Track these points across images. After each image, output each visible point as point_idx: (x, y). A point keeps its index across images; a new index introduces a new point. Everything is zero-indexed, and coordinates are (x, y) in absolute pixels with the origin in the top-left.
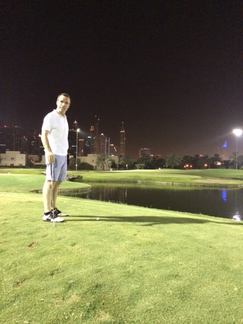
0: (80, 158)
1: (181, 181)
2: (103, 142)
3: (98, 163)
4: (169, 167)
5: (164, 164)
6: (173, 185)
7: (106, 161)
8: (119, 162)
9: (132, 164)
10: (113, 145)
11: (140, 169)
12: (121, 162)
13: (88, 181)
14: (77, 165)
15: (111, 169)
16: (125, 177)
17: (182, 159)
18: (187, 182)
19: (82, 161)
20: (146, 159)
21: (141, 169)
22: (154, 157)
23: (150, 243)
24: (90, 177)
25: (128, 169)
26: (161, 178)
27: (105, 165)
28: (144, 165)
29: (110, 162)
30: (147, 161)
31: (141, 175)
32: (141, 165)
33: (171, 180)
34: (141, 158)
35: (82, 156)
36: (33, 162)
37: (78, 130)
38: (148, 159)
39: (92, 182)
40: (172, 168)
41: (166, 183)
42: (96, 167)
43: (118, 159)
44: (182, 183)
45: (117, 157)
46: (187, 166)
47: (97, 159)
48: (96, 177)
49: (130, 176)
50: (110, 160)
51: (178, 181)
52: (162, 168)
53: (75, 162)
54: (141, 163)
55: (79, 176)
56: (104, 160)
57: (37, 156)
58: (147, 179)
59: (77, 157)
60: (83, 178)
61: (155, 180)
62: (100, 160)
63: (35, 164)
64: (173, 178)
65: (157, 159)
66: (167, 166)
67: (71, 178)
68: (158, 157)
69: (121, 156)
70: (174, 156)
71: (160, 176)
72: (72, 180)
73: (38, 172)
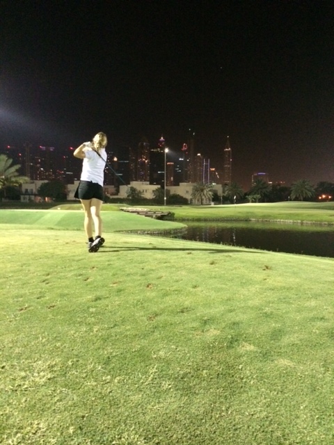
0: (169, 188)
1: (315, 219)
2: (200, 166)
3: (194, 195)
4: (297, 199)
5: (289, 195)
6: (302, 224)
7: (205, 192)
8: (224, 192)
9: (242, 195)
10: (214, 169)
11: (253, 202)
12: (226, 193)
13: (182, 220)
14: (165, 198)
15: (213, 203)
16: (232, 214)
17: (316, 187)
18: (324, 219)
19: (172, 193)
20: (261, 188)
21: (255, 202)
22: (273, 186)
23: (284, 288)
24: (184, 214)
25: (236, 203)
26: (287, 214)
27: (203, 197)
28: (259, 196)
29: (210, 193)
30: (264, 190)
31: (255, 210)
32: (255, 196)
33: (300, 218)
34: (255, 187)
35: (171, 185)
36: (109, 195)
37: (167, 150)
38: (265, 188)
39: (188, 220)
40: (300, 200)
41: (291, 221)
42: (191, 200)
43: (222, 189)
44: (316, 221)
45: (220, 185)
46: (324, 196)
47: (193, 189)
48: (192, 214)
49: (240, 212)
50: (210, 191)
51: (311, 218)
53: (163, 193)
54: (255, 194)
55: (170, 213)
56: (202, 190)
57: (113, 186)
58: (264, 217)
59: (165, 187)
60: (175, 216)
61: (276, 218)
63: (111, 197)
64: (303, 214)
65: (278, 187)
66: (294, 197)
67: (159, 215)
68: (279, 185)
69: (226, 184)
70: (304, 182)
71: (282, 212)
72: (161, 218)
73: (117, 208)
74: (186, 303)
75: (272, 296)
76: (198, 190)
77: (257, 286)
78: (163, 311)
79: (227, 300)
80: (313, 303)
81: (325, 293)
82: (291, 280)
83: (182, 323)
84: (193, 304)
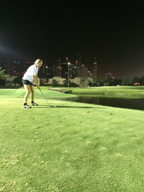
0: (70, 80)
1: (133, 93)
2: (83, 70)
3: (81, 83)
4: (125, 85)
5: (122, 83)
6: (127, 95)
8: (93, 82)
9: (101, 83)
10: (89, 72)
11: (106, 86)
12: (95, 82)
13: (76, 94)
14: (68, 84)
15: (89, 86)
16: (97, 91)
17: (133, 79)
18: (136, 93)
19: (71, 82)
20: (110, 80)
22: (115, 79)
23: (119, 123)
24: (76, 91)
25: (99, 86)
26: (119, 91)
27: (85, 84)
28: (108, 83)
29: (88, 82)
30: (110, 81)
31: (107, 89)
32: (107, 83)
33: (126, 93)
34: (107, 79)
36: (44, 83)
37: (69, 63)
38: (111, 80)
39: (78, 94)
40: (126, 85)
41: (122, 94)
42: (80, 85)
43: (93, 80)
44: (133, 94)
45: (92, 79)
46: (136, 84)
47: (80, 80)
48: (80, 91)
49: (100, 90)
50: (88, 81)
51: (131, 93)
52: (120, 85)
53: (67, 82)
54: (107, 82)
55: (70, 91)
56: (84, 81)
57: (46, 79)
58: (111, 92)
59: (68, 79)
60: (73, 92)
61: (116, 93)
62: (82, 81)
63: (45, 84)
64: (127, 91)
65: (117, 80)
66: (123, 84)
67: (66, 91)
68: (117, 78)
69: (94, 78)
70: (128, 78)
71: (118, 90)
72: (67, 93)
73: (47, 88)
74: (77, 129)
75: (114, 126)
76: (83, 81)
77: (107, 122)
78: (67, 133)
79: (94, 128)
80: (131, 129)
81: (136, 125)
82: (122, 119)
83: (75, 138)
84: (80, 130)
